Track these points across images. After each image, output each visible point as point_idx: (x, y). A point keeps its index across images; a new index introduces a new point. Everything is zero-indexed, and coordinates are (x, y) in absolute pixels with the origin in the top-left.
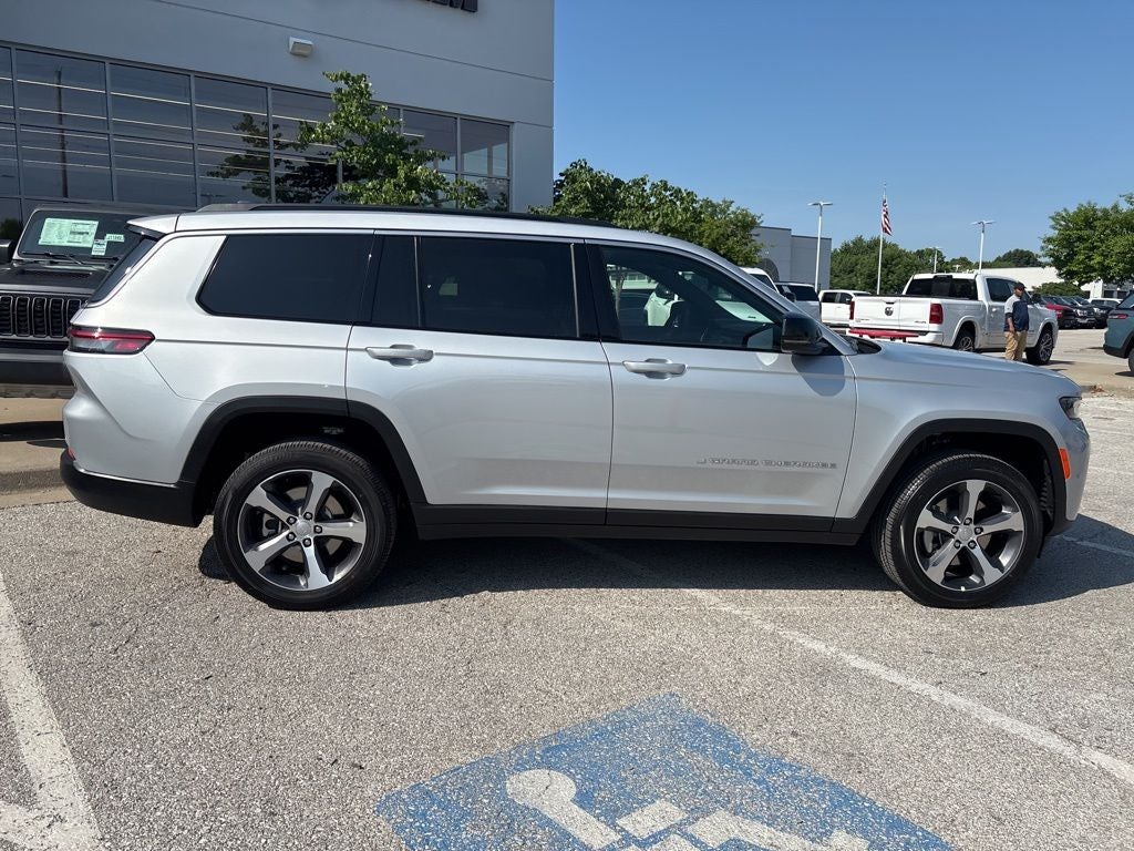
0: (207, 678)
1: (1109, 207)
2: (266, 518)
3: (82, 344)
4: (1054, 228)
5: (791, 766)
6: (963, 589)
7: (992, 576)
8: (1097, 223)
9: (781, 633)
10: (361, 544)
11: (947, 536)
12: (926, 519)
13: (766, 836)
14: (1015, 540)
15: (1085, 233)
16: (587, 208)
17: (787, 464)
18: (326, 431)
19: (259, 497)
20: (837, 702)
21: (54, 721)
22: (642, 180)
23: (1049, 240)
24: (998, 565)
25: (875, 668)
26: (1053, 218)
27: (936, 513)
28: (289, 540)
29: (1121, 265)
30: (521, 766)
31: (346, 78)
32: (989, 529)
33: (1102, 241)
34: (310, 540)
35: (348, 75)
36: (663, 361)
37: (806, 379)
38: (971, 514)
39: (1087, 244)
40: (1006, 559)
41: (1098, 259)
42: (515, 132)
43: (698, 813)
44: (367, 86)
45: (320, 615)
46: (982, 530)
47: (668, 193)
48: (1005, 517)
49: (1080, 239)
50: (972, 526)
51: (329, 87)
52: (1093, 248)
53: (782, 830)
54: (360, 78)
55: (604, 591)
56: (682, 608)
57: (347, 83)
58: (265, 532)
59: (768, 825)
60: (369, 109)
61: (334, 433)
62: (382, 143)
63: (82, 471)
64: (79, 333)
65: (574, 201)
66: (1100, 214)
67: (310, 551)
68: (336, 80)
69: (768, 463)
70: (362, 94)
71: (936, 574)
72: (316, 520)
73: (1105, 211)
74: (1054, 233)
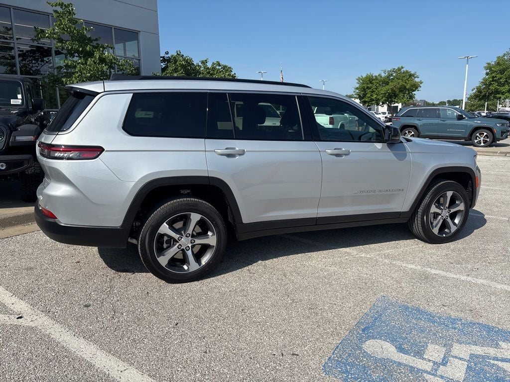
0: (177, 325)
1: (377, 75)
2: (166, 238)
3: (57, 154)
4: (358, 83)
5: (457, 319)
6: (444, 235)
7: (454, 229)
8: (374, 81)
9: (394, 263)
10: (214, 246)
11: (438, 214)
12: (434, 209)
13: (479, 350)
14: (461, 213)
15: (370, 85)
16: (182, 73)
17: (387, 190)
18: (182, 192)
19: (165, 228)
20: (442, 288)
21: (121, 363)
22: (206, 61)
23: (357, 88)
24: (455, 224)
25: (443, 273)
26: (357, 79)
27: (436, 207)
28: (179, 248)
29: (384, 98)
30: (362, 340)
31: (61, 5)
32: (453, 211)
33: (376, 89)
34: (189, 247)
35: (63, 3)
36: (340, 149)
37: (394, 154)
38: (447, 205)
39: (371, 90)
40: (457, 221)
41: (375, 96)
42: (141, 36)
43: (448, 346)
44: (72, 9)
45: (196, 283)
46: (450, 211)
47: (220, 67)
48: (458, 205)
49: (368, 88)
50: (447, 210)
51: (50, 10)
52: (373, 92)
53: (482, 346)
54: (69, 5)
55: (309, 254)
56: (346, 257)
57: (62, 8)
58: (165, 246)
59: (476, 345)
60: (74, 22)
61: (186, 192)
62: (82, 40)
63: (62, 225)
64: (52, 149)
65: (176, 70)
66: (374, 78)
67: (189, 253)
68: (56, 6)
69: (380, 191)
70: (70, 13)
71: (436, 231)
72: (192, 237)
73: (376, 76)
74: (358, 86)
